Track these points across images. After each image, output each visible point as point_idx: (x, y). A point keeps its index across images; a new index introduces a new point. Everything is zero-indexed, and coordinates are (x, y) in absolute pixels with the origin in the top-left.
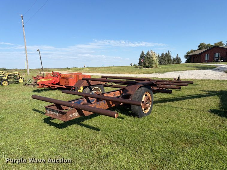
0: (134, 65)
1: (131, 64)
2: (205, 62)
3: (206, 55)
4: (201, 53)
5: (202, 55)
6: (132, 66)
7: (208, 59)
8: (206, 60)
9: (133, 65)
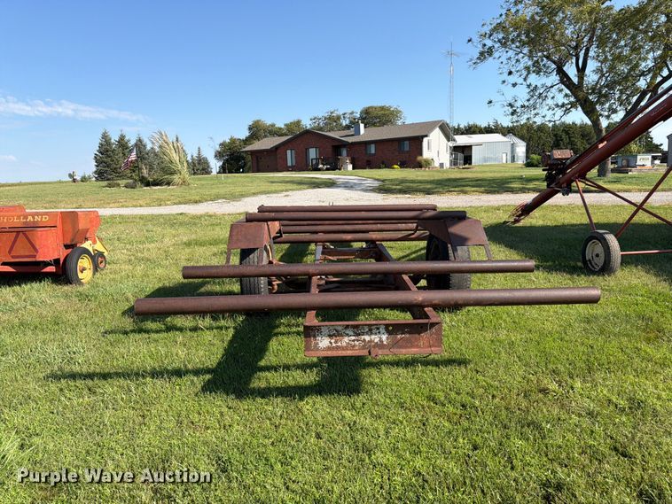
0: (84, 179)
1: (70, 176)
2: (287, 169)
3: (289, 152)
4: (277, 148)
5: (279, 151)
6: (74, 181)
7: (294, 164)
8: (289, 164)
9: (78, 178)
